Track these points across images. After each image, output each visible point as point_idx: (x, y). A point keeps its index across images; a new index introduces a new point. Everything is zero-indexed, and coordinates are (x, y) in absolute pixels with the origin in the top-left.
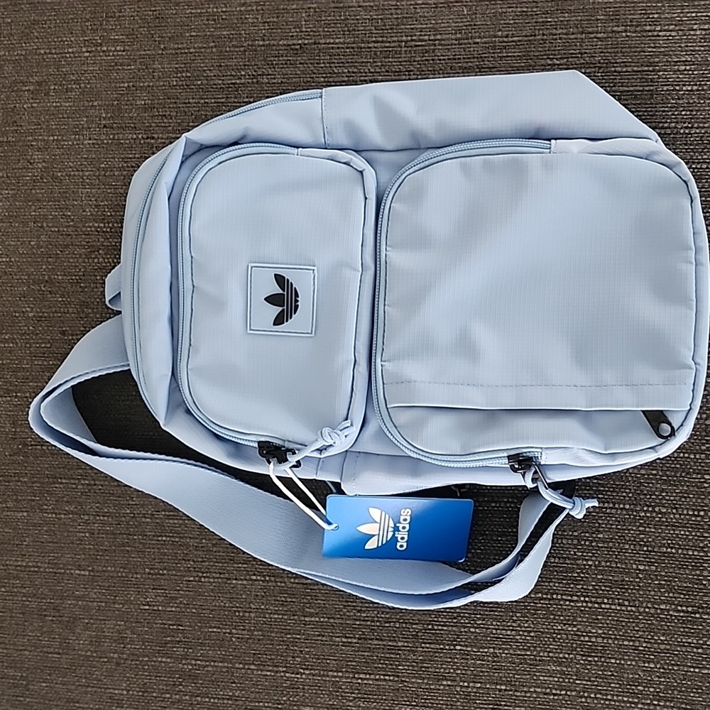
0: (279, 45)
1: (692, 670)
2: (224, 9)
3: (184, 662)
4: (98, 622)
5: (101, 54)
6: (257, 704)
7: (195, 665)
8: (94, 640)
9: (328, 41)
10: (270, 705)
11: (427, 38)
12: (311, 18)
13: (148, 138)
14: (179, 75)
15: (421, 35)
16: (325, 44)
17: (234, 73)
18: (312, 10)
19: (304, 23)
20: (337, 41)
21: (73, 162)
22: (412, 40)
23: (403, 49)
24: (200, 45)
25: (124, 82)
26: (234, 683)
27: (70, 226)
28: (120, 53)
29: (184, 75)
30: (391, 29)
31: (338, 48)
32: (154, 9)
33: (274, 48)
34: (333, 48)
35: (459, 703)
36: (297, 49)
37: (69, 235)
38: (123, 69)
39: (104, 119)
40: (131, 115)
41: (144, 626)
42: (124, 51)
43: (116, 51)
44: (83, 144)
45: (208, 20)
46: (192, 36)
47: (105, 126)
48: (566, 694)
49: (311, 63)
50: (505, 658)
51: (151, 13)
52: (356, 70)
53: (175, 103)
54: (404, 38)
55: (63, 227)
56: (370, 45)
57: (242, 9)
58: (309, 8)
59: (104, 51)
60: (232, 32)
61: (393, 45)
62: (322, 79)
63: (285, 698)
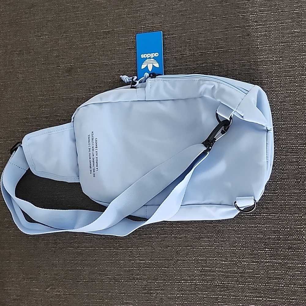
0: (101, 32)
1: (254, 236)
2: (82, 21)
3: (78, 249)
4: (47, 237)
5: (41, 39)
6: (104, 262)
7: (82, 250)
8: (46, 244)
9: (117, 29)
10: (109, 261)
11: (150, 26)
12: (111, 22)
13: (58, 67)
14: (67, 44)
15: (148, 25)
16: (116, 30)
17: (86, 42)
18: (111, 19)
19: (109, 24)
20: (120, 29)
21: (33, 77)
22: (145, 27)
23: (143, 30)
24: (74, 34)
25: (49, 48)
26: (96, 255)
27: (32, 99)
28: (47, 39)
29: (69, 44)
30: (138, 24)
31: (121, 31)
32: (58, 23)
33: (99, 33)
34: (119, 32)
35: (174, 255)
36: (107, 33)
37: (32, 102)
38: (48, 44)
39: (43, 61)
40: (52, 59)
41: (63, 238)
42: (48, 38)
43: (46, 38)
44: (36, 70)
45: (76, 25)
46: (71, 31)
47: (43, 64)
48: (211, 248)
49: (112, 37)
50: (190, 237)
51: (57, 24)
52: (127, 38)
53: (67, 54)
54: (143, 27)
55: (30, 99)
56: (131, 30)
57: (88, 20)
58: (110, 19)
59: (42, 38)
60: (85, 29)
61: (139, 29)
62: (116, 42)
63: (114, 259)
